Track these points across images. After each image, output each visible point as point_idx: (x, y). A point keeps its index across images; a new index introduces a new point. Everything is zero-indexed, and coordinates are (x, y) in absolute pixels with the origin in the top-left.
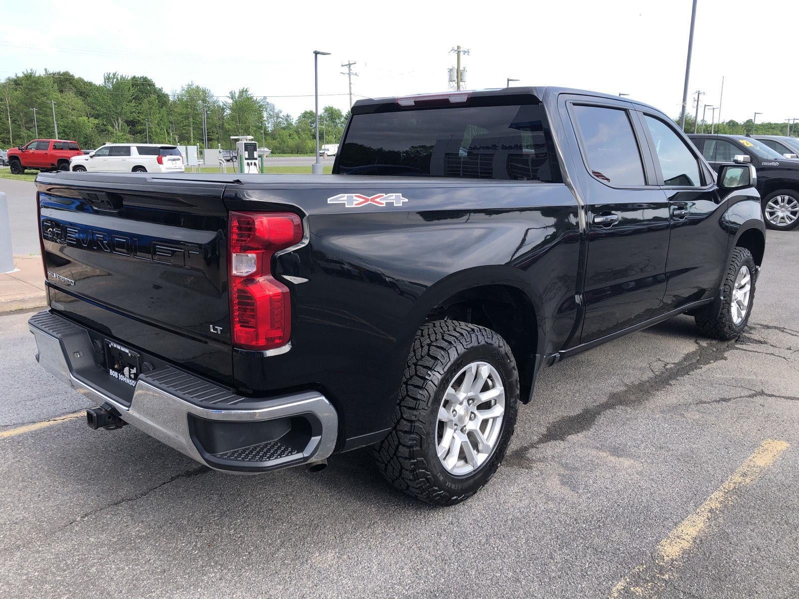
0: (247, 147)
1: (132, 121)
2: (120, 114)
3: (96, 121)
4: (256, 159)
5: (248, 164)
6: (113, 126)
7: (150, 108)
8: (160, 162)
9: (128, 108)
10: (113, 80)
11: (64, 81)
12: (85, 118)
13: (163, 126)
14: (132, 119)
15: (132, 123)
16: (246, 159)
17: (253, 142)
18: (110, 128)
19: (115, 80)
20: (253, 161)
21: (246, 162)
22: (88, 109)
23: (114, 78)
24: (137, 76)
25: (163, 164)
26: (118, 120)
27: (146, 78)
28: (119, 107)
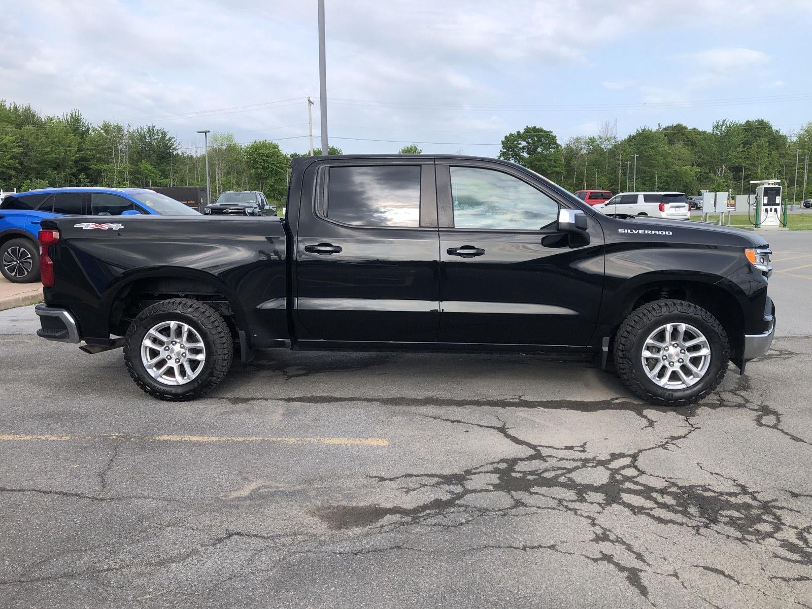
0: (767, 192)
1: (737, 167)
2: (723, 161)
3: (699, 170)
4: (778, 205)
5: (767, 210)
6: (715, 173)
7: (758, 153)
8: (661, 209)
9: (735, 155)
10: (722, 128)
11: (676, 133)
12: (688, 168)
13: (771, 170)
14: (737, 165)
15: (737, 170)
16: (764, 205)
17: (777, 186)
18: (712, 175)
19: (724, 127)
20: (773, 208)
21: (764, 208)
22: (694, 158)
23: (723, 125)
24: (750, 120)
25: (664, 211)
26: (721, 167)
27: (762, 120)
28: (725, 154)
